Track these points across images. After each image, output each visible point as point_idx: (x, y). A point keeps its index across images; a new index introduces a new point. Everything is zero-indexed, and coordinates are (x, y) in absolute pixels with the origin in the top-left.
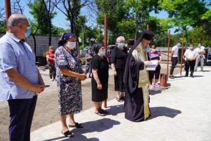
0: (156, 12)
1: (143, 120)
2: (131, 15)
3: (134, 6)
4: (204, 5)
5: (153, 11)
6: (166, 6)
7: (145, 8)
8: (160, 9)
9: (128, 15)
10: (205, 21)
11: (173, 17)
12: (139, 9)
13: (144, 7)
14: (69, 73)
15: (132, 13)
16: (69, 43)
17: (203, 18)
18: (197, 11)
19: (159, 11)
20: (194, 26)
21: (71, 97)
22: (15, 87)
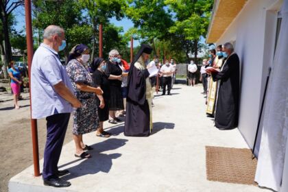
0: (118, 19)
1: (149, 135)
2: (84, 20)
3: (89, 9)
4: (170, 16)
5: (114, 18)
6: (130, 14)
7: (104, 12)
8: (122, 16)
9: (80, 19)
10: (173, 34)
11: (139, 28)
12: (97, 14)
13: (102, 10)
14: (87, 88)
15: (85, 18)
16: (83, 55)
17: (170, 31)
18: (163, 23)
19: (121, 18)
20: (161, 39)
21: (89, 114)
22: (58, 101)
